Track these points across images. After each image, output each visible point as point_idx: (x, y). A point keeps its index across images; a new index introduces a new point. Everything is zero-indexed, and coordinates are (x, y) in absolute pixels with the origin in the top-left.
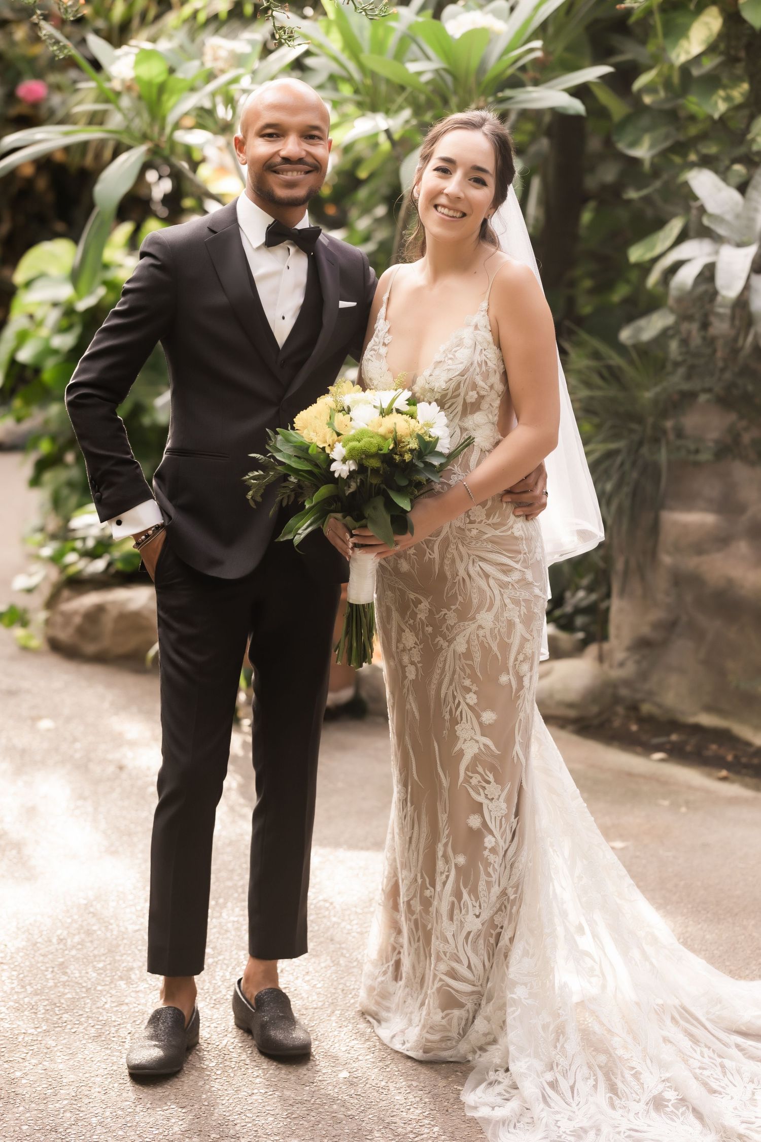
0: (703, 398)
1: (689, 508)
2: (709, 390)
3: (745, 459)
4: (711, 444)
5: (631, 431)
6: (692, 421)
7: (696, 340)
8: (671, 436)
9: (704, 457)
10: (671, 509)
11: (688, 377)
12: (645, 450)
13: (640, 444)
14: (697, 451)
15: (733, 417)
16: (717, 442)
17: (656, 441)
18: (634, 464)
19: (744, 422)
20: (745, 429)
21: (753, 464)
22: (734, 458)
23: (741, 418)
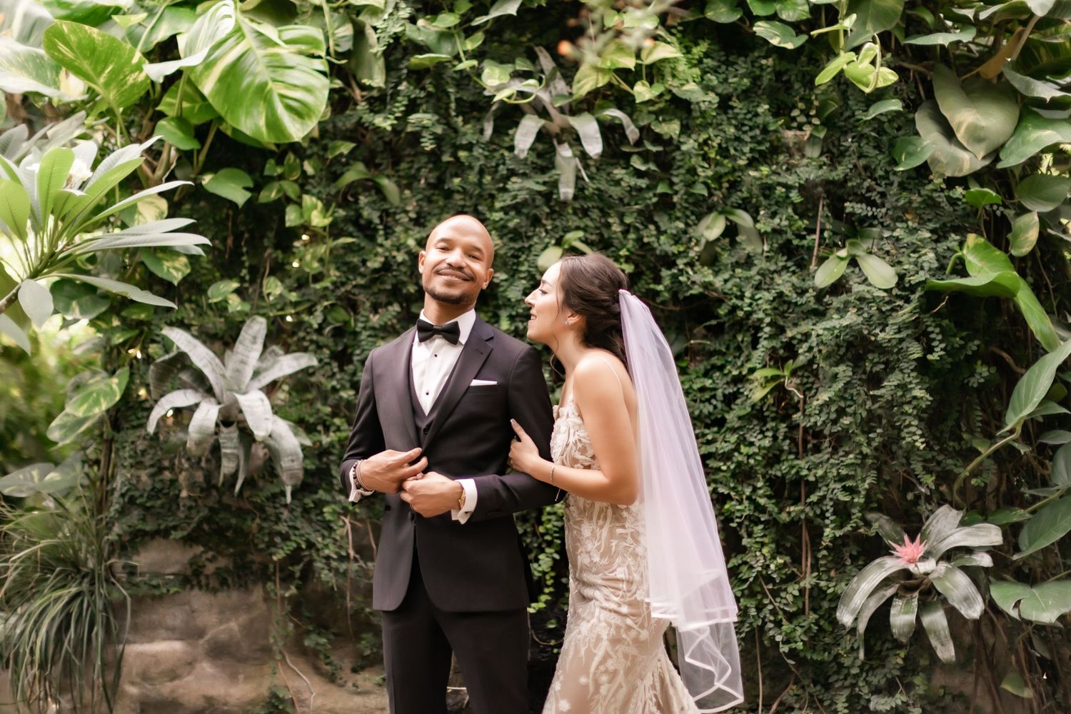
1: (151, 640)
3: (205, 588)
10: (135, 643)
15: (197, 550)
19: (210, 554)
20: (210, 560)
21: (214, 591)
22: (192, 587)
23: (208, 548)
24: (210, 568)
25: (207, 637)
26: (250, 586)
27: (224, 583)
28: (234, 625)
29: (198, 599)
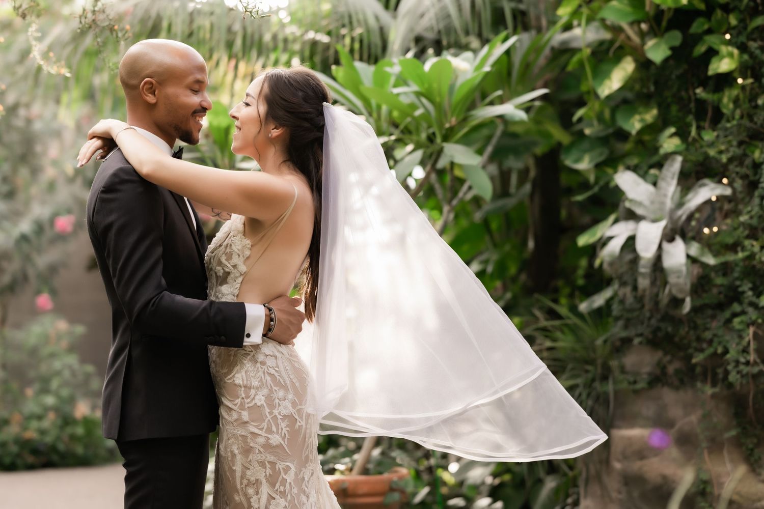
0: (637, 341)
1: (632, 426)
2: (641, 335)
3: (671, 385)
4: (645, 376)
5: (587, 371)
6: (630, 360)
7: (630, 300)
8: (617, 373)
9: (640, 385)
10: (619, 427)
11: (626, 327)
12: (597, 385)
13: (593, 380)
14: (635, 382)
15: (659, 354)
16: (649, 374)
17: (605, 378)
18: (589, 395)
19: (668, 358)
20: (670, 362)
21: (677, 389)
22: (663, 385)
23: (666, 354)
24: (671, 369)
25: (677, 427)
26: (699, 384)
27: (682, 382)
28: (694, 418)
29: (669, 396)
